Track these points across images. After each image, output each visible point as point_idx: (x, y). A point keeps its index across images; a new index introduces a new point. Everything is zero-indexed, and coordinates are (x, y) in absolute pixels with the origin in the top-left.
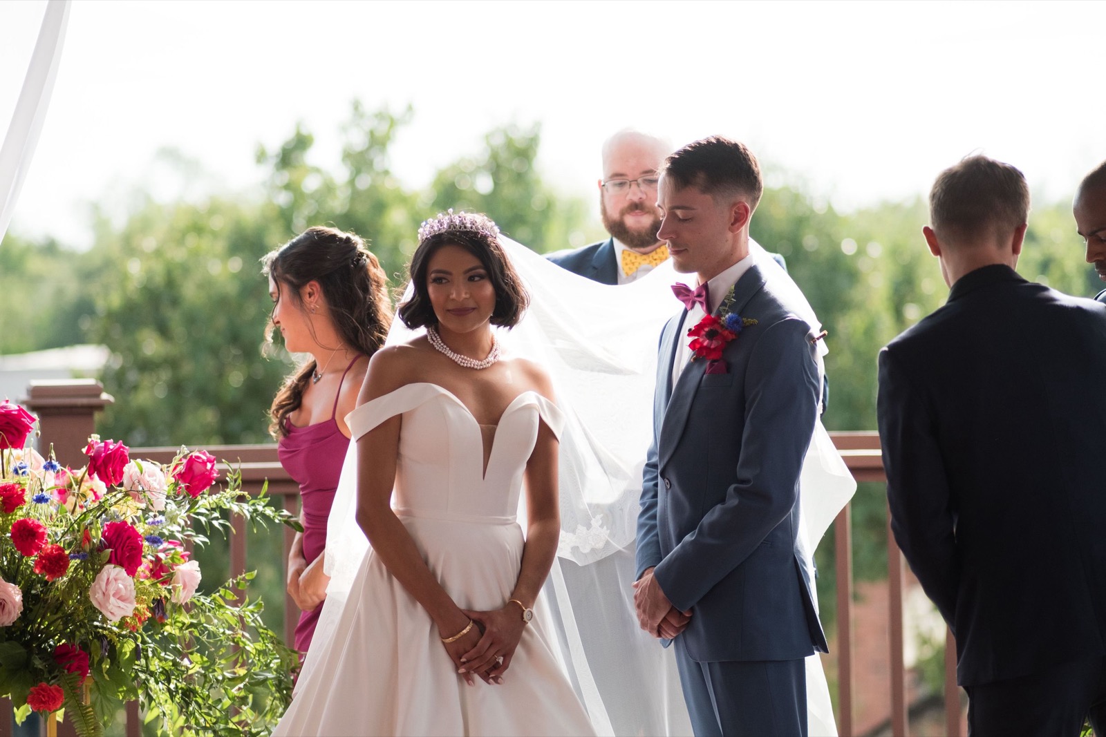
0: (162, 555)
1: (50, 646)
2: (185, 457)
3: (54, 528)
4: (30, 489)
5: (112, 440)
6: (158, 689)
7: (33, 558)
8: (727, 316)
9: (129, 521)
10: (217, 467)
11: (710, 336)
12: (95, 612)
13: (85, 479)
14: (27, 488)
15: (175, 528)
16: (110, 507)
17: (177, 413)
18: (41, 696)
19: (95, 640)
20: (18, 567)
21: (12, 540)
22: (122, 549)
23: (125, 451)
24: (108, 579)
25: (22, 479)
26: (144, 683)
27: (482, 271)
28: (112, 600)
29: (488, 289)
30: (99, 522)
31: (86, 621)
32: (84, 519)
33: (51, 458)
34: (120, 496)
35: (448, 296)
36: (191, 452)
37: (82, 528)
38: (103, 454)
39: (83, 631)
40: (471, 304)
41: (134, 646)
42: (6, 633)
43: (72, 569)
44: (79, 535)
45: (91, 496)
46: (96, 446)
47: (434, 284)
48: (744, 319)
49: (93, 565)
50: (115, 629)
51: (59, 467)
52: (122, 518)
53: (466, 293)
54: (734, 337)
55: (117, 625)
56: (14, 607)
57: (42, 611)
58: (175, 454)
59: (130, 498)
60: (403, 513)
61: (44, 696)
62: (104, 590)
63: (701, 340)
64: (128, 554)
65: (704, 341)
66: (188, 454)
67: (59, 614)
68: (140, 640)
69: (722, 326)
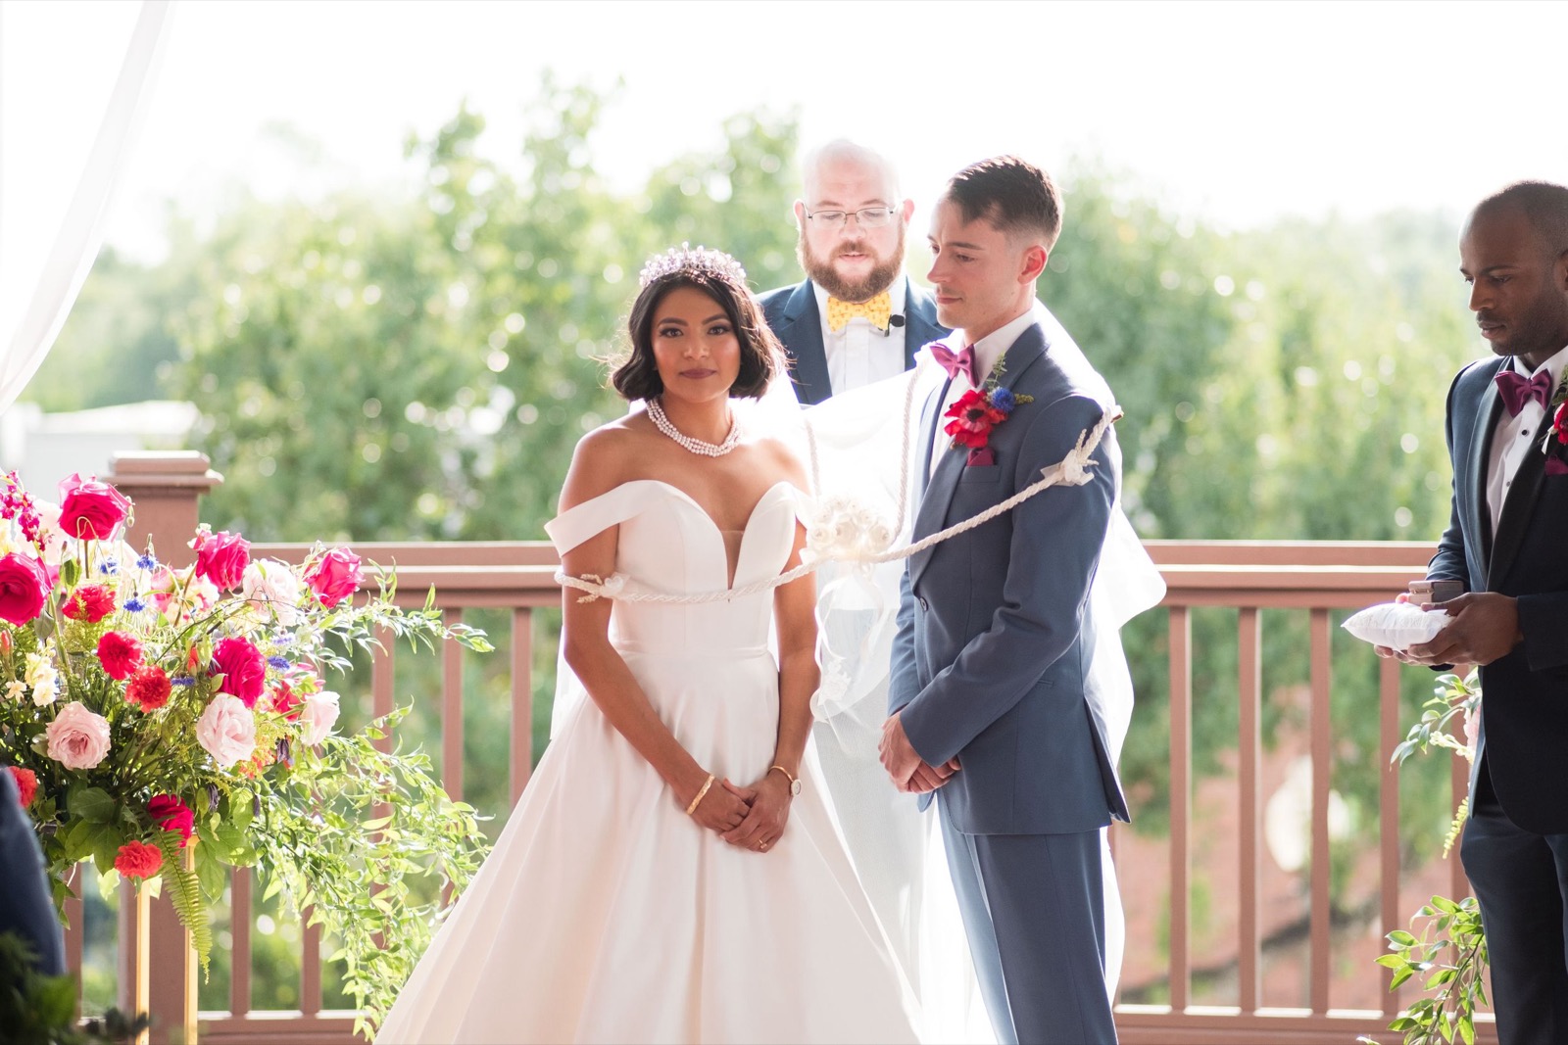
0: (290, 682)
1: (144, 795)
2: (321, 555)
3: (152, 644)
4: (122, 594)
5: (227, 532)
6: (280, 855)
7: (124, 682)
8: (994, 391)
9: (248, 637)
10: (363, 570)
11: (974, 416)
12: (201, 751)
13: (191, 581)
14: (117, 590)
15: (309, 648)
16: (225, 619)
17: (291, 497)
18: (132, 858)
19: (202, 789)
20: (105, 693)
21: (98, 658)
22: (239, 672)
23: (246, 546)
24: (221, 712)
25: (111, 579)
26: (264, 846)
27: (724, 321)
28: (225, 739)
29: (732, 346)
30: (210, 639)
31: (191, 765)
32: (190, 635)
33: (147, 552)
34: (237, 606)
35: (682, 354)
36: (328, 549)
37: (188, 646)
38: (215, 550)
39: (186, 777)
40: (711, 366)
41: (252, 797)
42: (89, 777)
43: (174, 697)
44: (185, 655)
45: (199, 603)
46: (207, 540)
47: (663, 338)
48: (1017, 395)
49: (201, 691)
50: (228, 776)
51: (156, 564)
52: (239, 633)
53: (705, 350)
54: (1003, 418)
55: (230, 770)
56: (100, 745)
57: (135, 750)
58: (307, 552)
59: (251, 608)
60: (626, 648)
61: (136, 858)
62: (215, 726)
63: (961, 421)
64: (245, 680)
65: (965, 423)
66: (325, 552)
67: (156, 756)
68: (259, 790)
69: (988, 404)
